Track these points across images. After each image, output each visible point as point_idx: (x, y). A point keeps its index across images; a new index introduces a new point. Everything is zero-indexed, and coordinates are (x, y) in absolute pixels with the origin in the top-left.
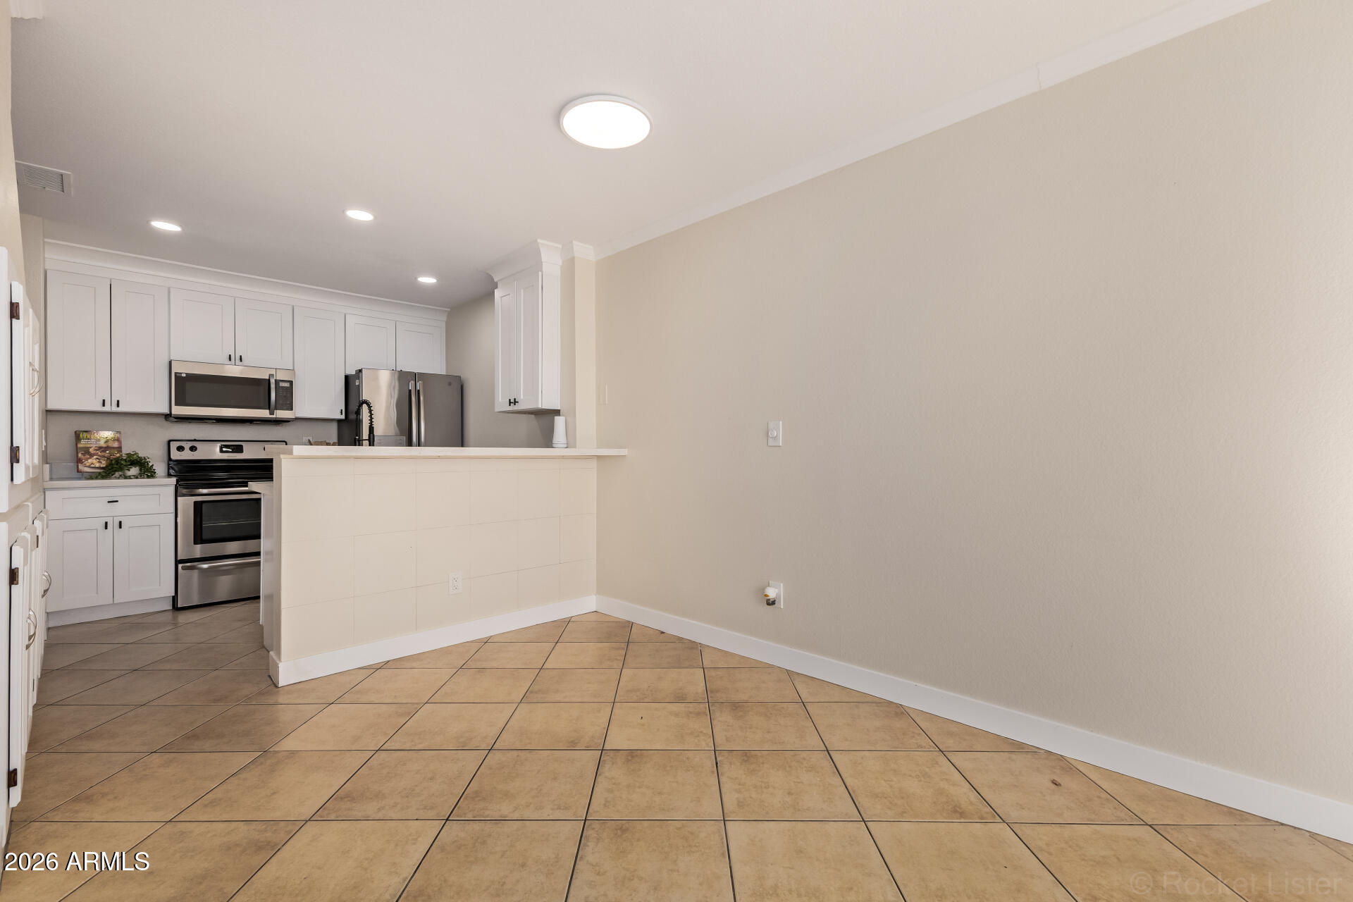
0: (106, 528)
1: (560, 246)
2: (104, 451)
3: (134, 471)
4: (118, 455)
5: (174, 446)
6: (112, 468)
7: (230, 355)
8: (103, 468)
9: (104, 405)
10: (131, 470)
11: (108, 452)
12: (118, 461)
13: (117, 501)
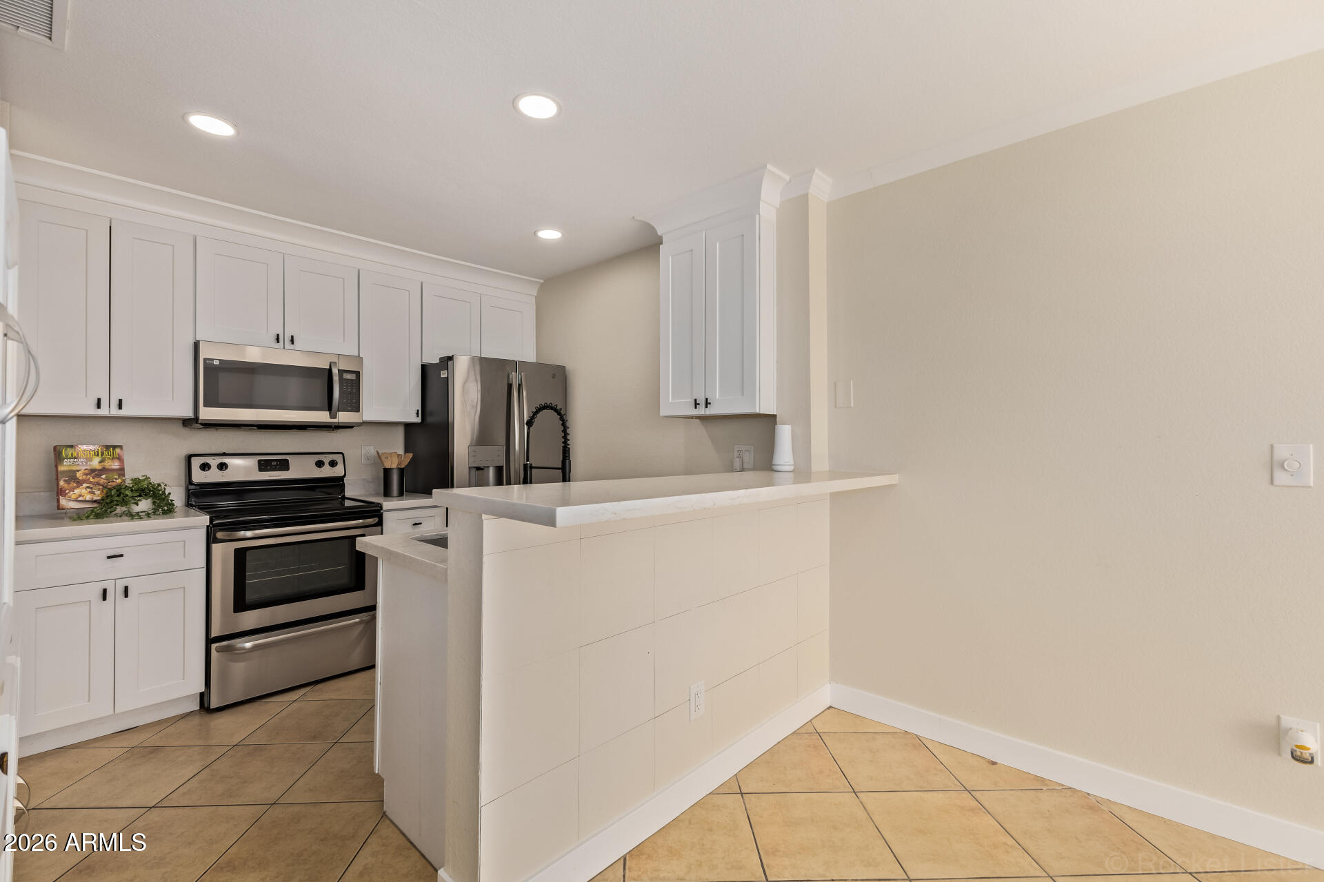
0: (104, 598)
1: (787, 178)
2: (99, 476)
3: (145, 505)
4: (119, 481)
5: (196, 463)
6: (112, 502)
7: (278, 335)
8: (95, 501)
9: (99, 406)
10: (139, 503)
11: (103, 476)
12: (119, 490)
13: (122, 556)
